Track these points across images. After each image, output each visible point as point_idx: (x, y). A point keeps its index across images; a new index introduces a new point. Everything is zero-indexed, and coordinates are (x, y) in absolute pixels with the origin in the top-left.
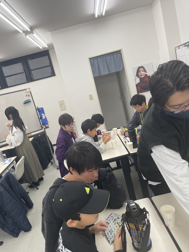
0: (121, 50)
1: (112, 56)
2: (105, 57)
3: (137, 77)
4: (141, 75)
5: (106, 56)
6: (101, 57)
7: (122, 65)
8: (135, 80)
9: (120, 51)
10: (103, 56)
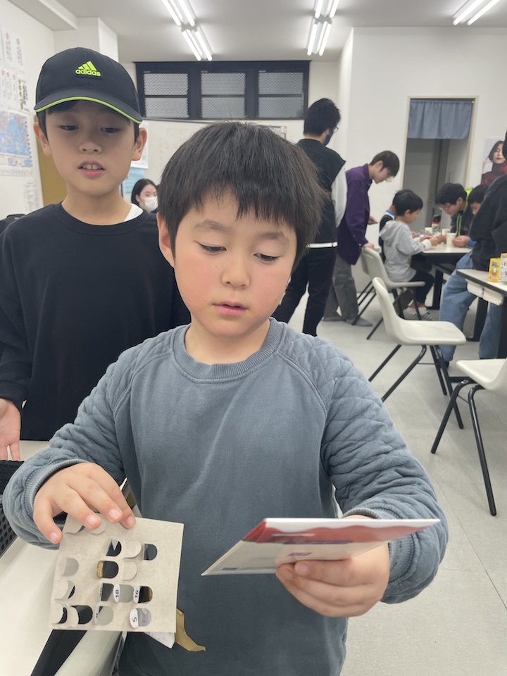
0: (476, 100)
1: (454, 105)
2: (440, 104)
3: (488, 160)
4: (498, 159)
5: (443, 102)
6: (433, 102)
7: (467, 129)
8: (484, 164)
9: (473, 99)
10: (437, 101)
